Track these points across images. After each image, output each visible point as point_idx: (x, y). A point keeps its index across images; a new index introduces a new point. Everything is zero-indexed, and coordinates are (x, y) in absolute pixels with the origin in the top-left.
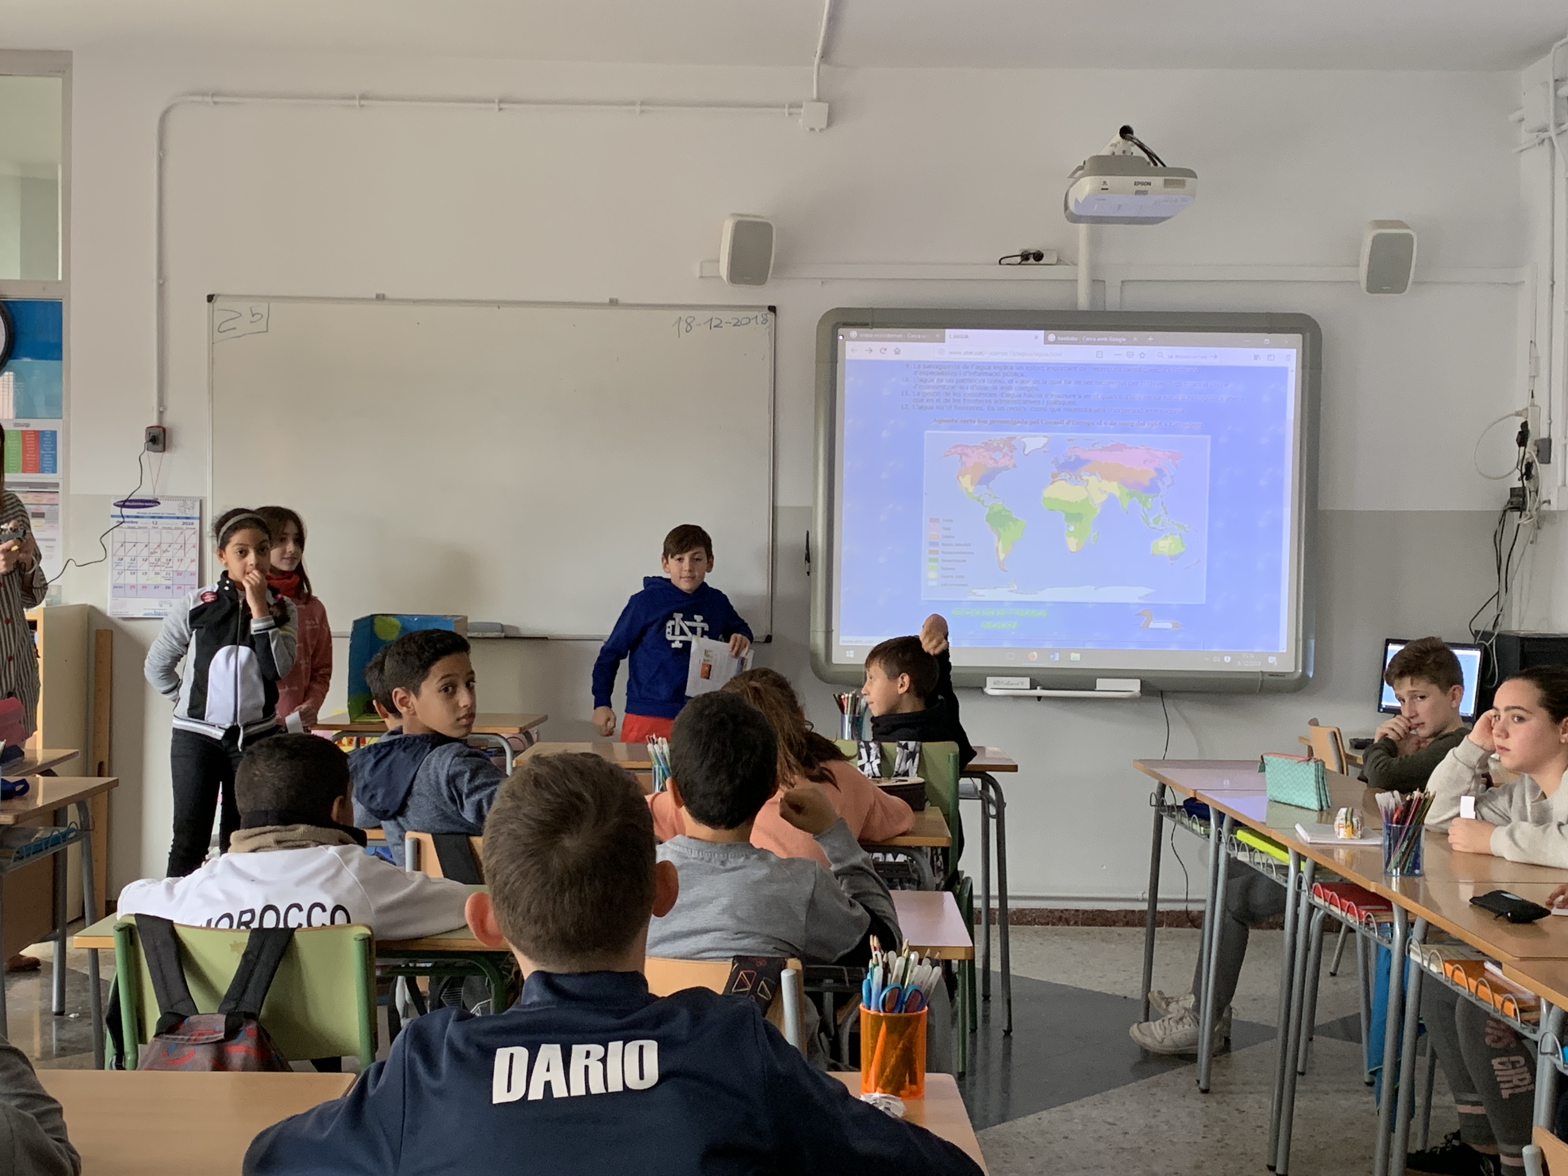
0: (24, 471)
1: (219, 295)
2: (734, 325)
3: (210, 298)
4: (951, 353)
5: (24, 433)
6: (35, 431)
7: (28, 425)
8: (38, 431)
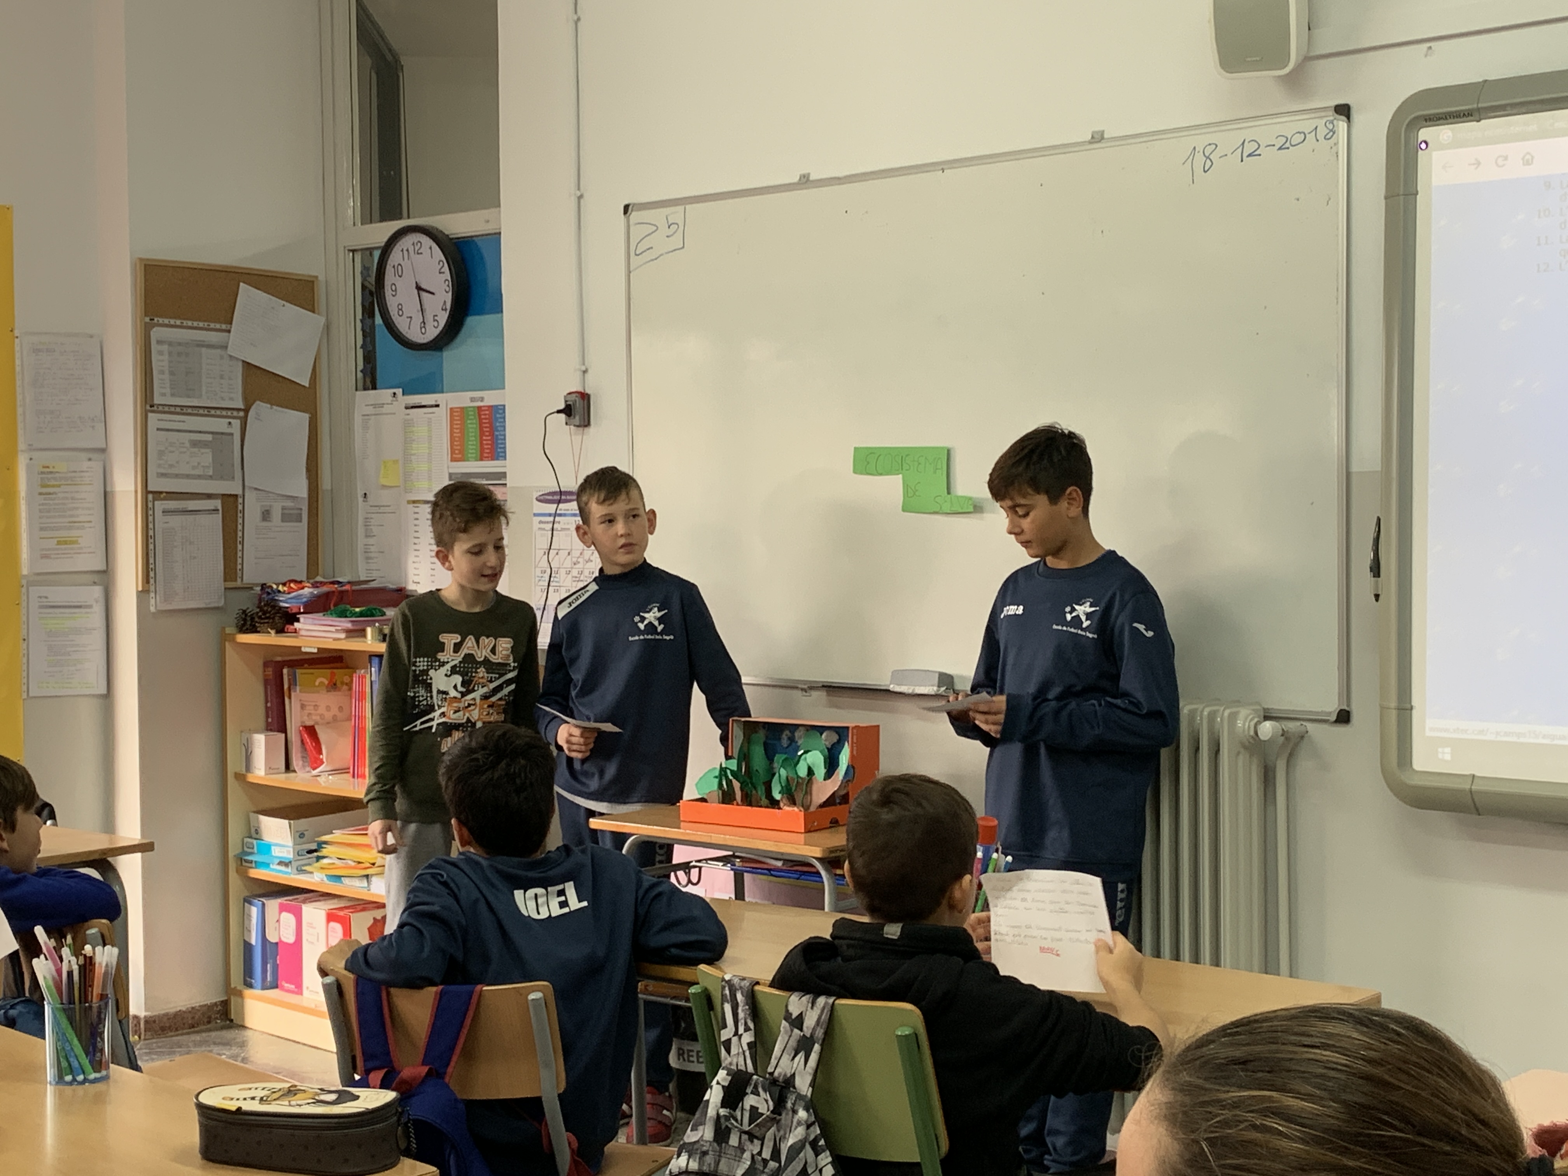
0: (481, 460)
1: (634, 204)
2: (1280, 149)
3: (626, 208)
5: (479, 408)
6: (489, 407)
7: (482, 399)
8: (492, 406)
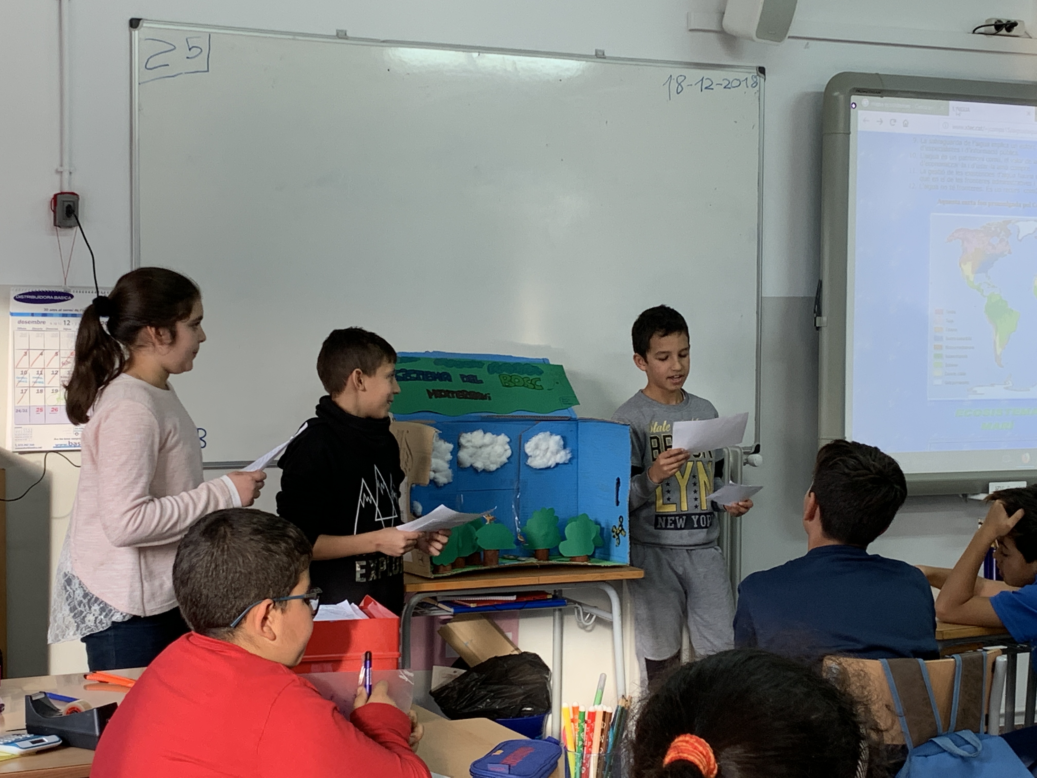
1: (144, 20)
2: (726, 87)
3: (133, 23)
4: (954, 127)
